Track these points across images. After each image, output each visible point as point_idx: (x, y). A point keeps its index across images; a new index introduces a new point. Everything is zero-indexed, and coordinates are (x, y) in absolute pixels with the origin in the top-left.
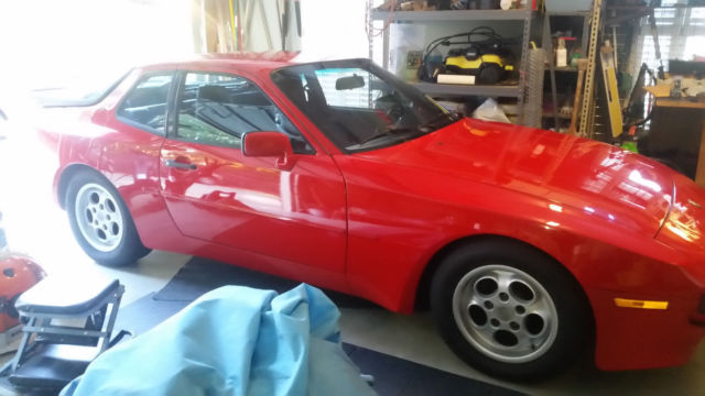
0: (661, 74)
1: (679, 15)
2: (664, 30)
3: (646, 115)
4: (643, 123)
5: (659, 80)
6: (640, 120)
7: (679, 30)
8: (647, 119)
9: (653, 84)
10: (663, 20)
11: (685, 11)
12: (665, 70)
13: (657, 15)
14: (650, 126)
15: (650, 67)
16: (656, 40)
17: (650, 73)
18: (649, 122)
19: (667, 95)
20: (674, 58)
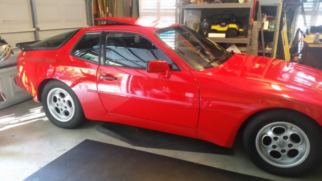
0: (307, 33)
1: (315, 6)
2: (308, 13)
3: (299, 52)
4: (298, 55)
5: (306, 35)
6: (296, 54)
7: (315, 13)
8: (300, 54)
9: (303, 37)
10: (307, 8)
11: (317, 4)
12: (309, 31)
13: (305, 6)
14: (301, 56)
15: (301, 30)
16: (304, 17)
17: (302, 32)
18: (301, 55)
19: (312, 42)
20: (312, 25)
